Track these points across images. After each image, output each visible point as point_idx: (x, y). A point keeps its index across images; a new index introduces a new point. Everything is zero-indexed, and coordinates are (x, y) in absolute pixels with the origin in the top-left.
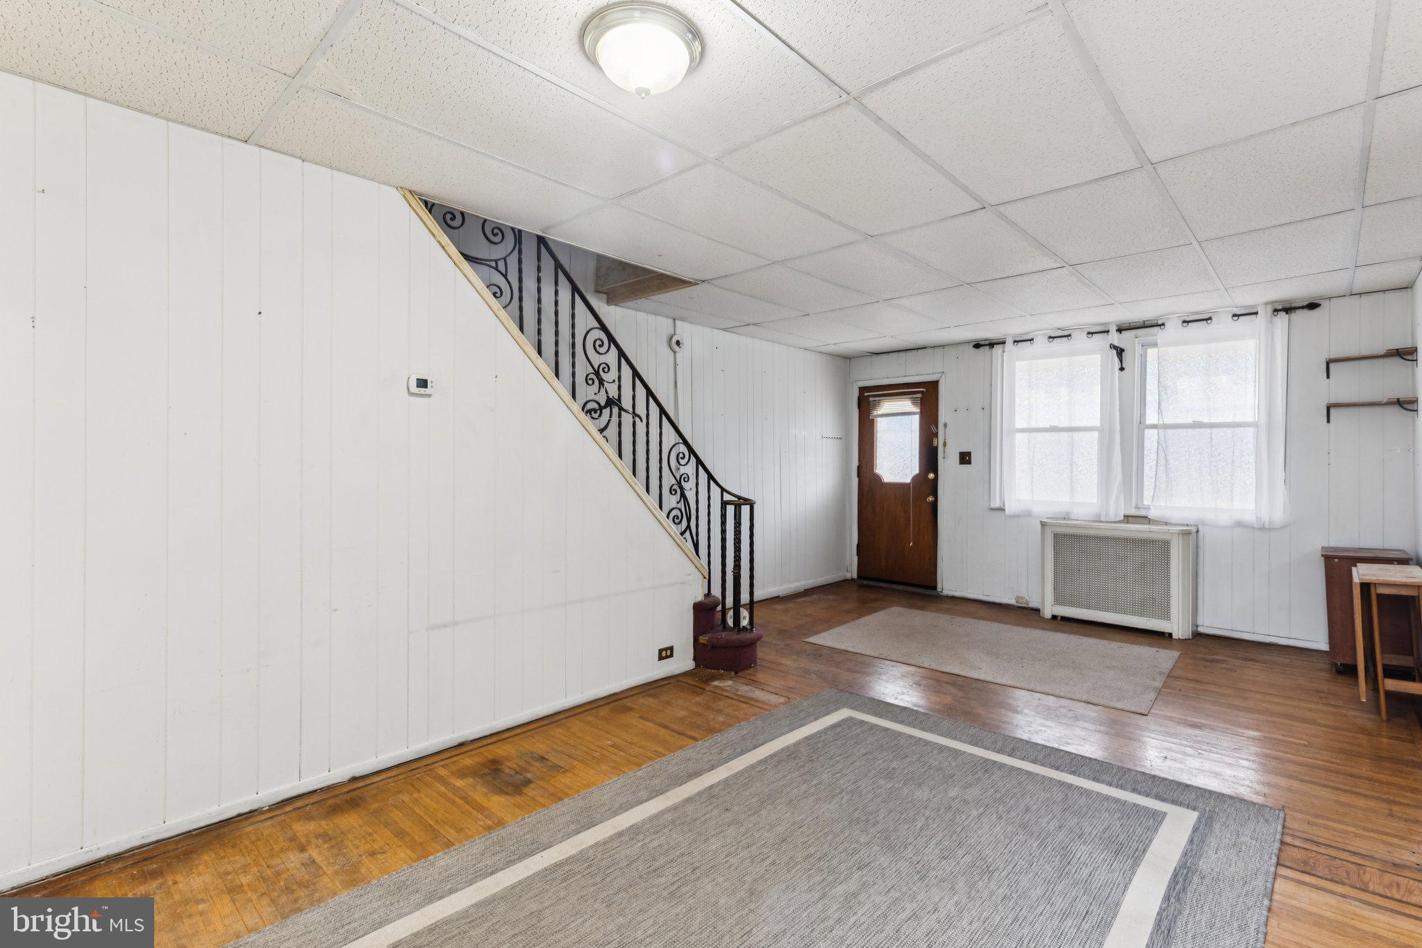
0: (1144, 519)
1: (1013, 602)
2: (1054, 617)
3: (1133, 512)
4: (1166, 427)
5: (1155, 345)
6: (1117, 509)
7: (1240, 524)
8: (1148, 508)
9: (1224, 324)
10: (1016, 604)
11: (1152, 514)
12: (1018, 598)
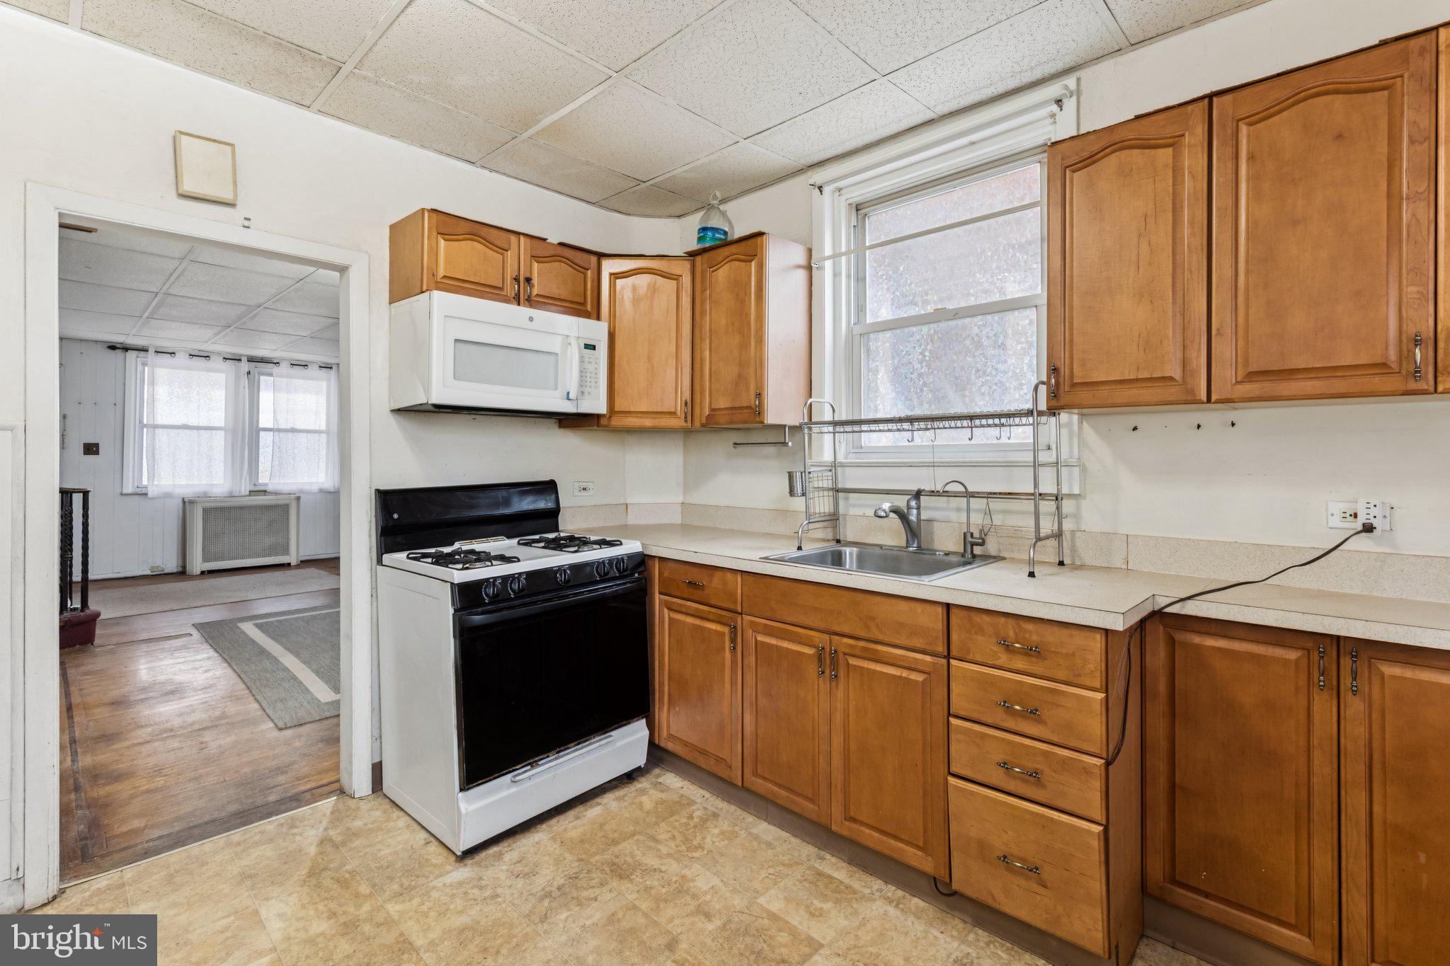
0: (265, 492)
1: (148, 572)
2: (203, 573)
3: (253, 488)
4: (279, 430)
5: (271, 375)
6: (245, 488)
7: (321, 491)
8: (266, 485)
9: (313, 371)
10: (151, 574)
11: (270, 488)
12: (152, 569)
